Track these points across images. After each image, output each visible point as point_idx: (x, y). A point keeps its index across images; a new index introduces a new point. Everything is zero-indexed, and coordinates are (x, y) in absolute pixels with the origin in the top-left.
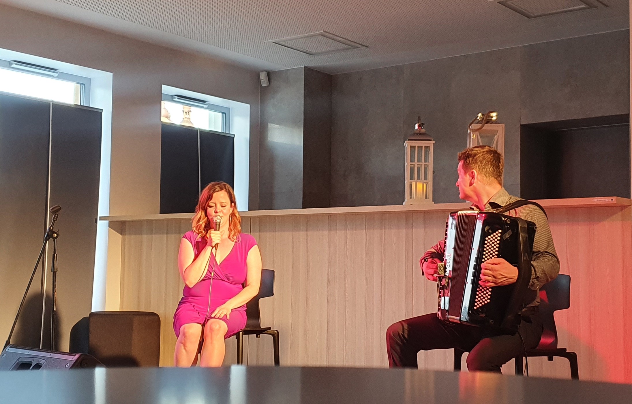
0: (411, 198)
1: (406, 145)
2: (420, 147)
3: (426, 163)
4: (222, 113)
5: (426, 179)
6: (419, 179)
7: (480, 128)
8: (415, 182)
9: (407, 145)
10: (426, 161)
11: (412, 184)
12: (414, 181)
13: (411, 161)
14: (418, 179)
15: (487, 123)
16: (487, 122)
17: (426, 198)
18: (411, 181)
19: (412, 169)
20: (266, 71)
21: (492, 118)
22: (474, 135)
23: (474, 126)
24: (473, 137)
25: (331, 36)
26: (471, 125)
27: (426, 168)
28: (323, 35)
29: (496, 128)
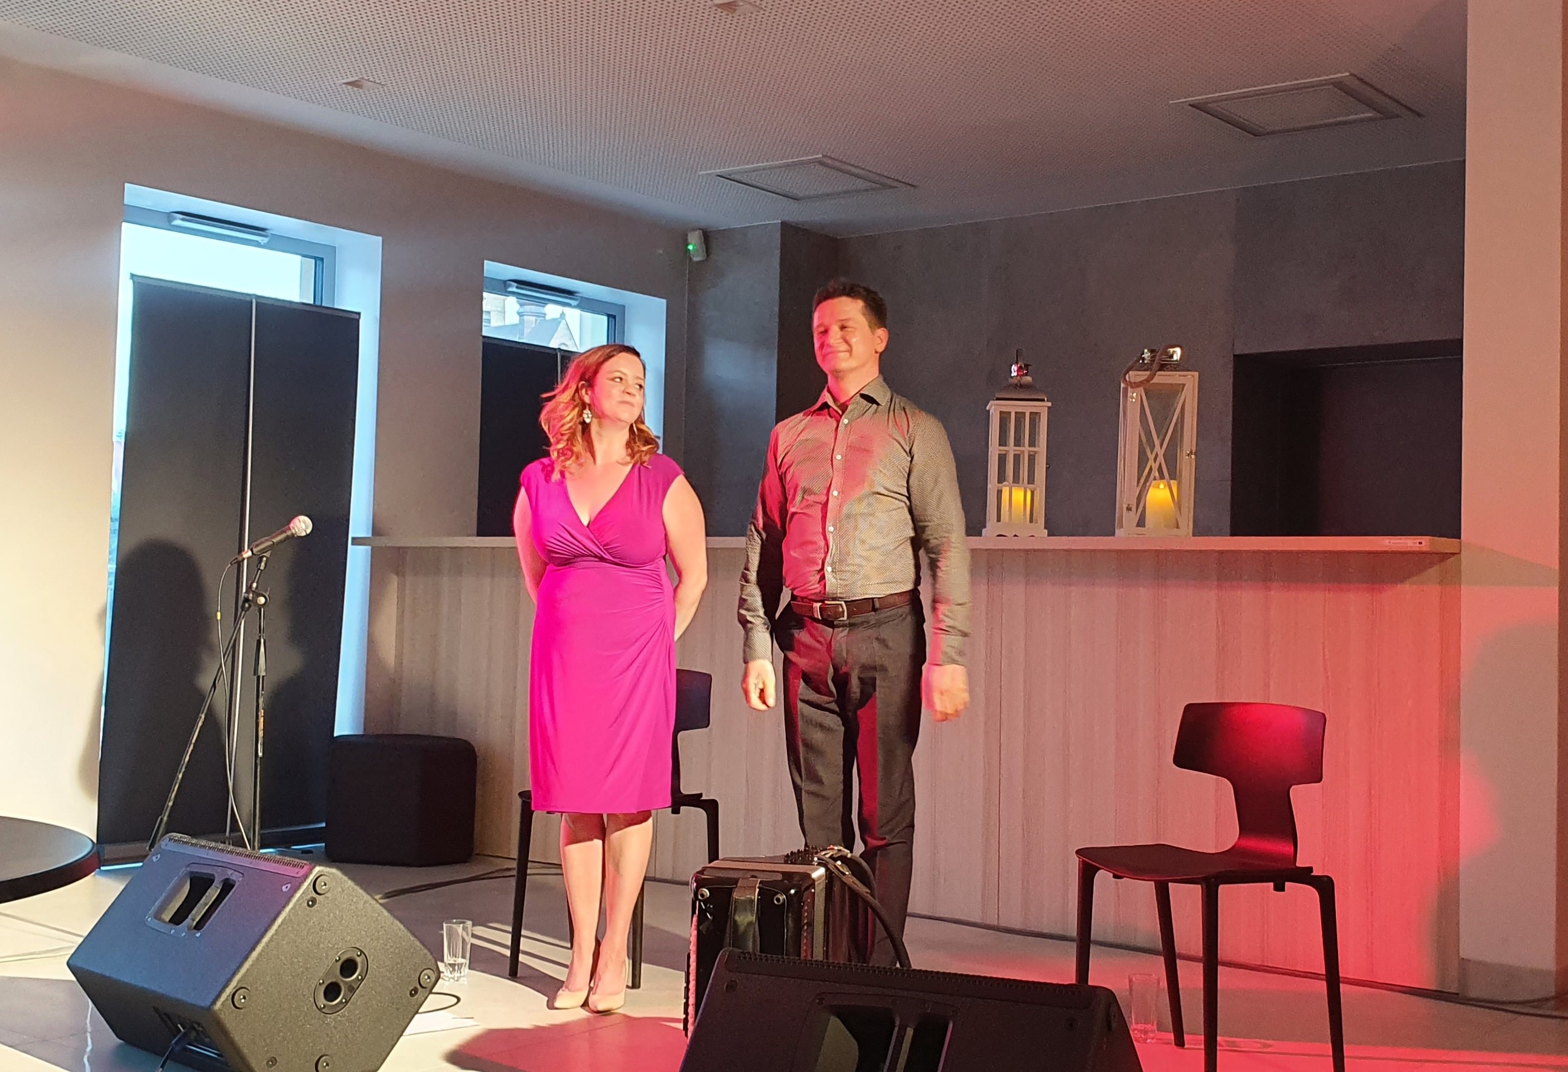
0: (999, 520)
1: (991, 407)
2: (1020, 416)
3: (1033, 449)
4: (609, 316)
5: (1031, 480)
6: (1016, 480)
7: (1148, 380)
8: (1008, 488)
9: (994, 408)
10: (1032, 443)
11: (1001, 491)
12: (1006, 486)
13: (1003, 442)
14: (1014, 482)
15: (1160, 370)
16: (1162, 368)
17: (1031, 521)
18: (1000, 485)
19: (1002, 459)
20: (700, 229)
21: (1172, 356)
22: (1134, 395)
23: (1134, 376)
24: (1132, 398)
25: (837, 164)
26: (1128, 372)
27: (1032, 458)
28: (821, 163)
29: (1181, 381)
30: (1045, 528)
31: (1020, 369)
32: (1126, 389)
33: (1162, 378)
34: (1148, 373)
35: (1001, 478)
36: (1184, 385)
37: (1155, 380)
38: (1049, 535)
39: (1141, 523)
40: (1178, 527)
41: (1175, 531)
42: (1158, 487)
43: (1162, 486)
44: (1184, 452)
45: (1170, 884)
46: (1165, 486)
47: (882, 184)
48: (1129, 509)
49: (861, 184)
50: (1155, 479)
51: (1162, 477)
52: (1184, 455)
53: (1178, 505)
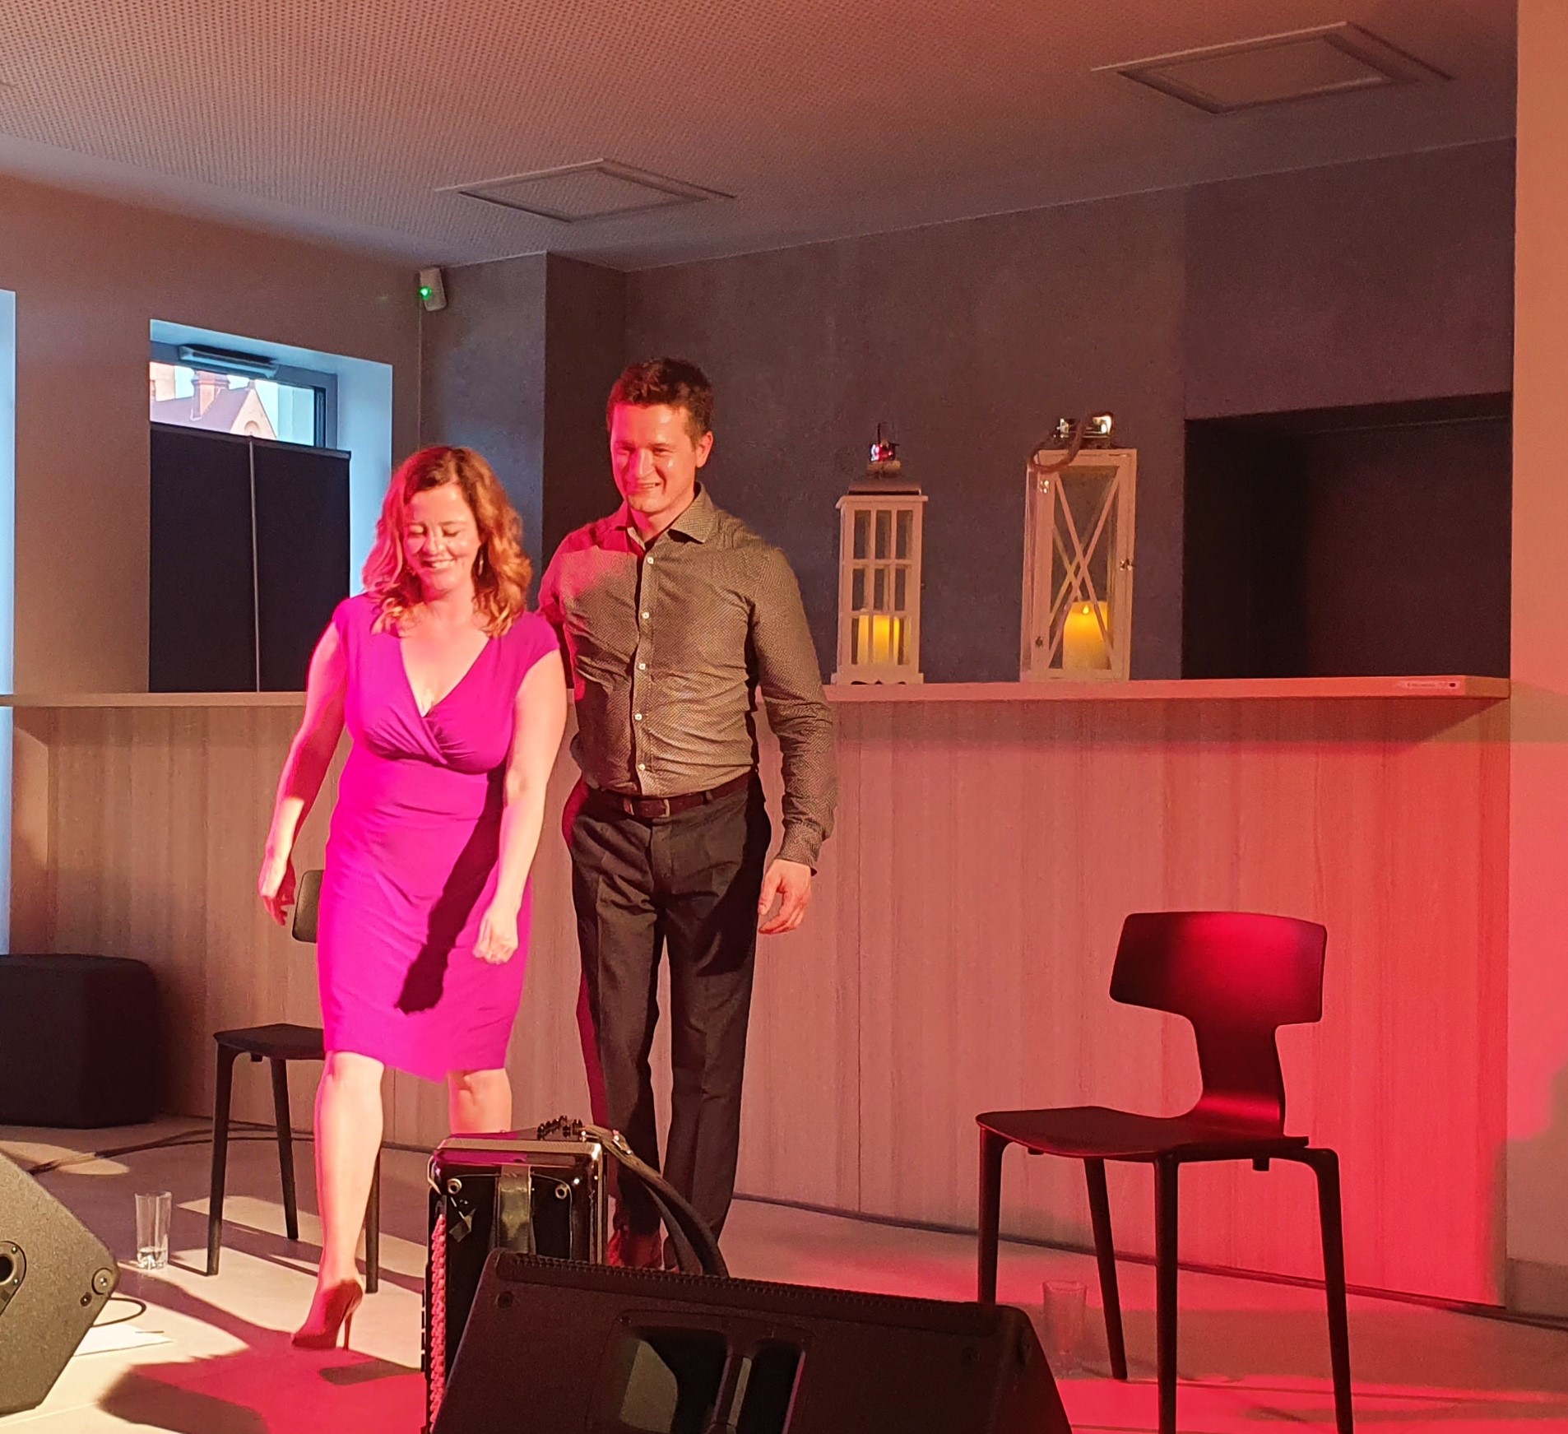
0: (854, 661)
1: (842, 505)
2: (883, 517)
3: (901, 561)
4: (316, 389)
5: (900, 604)
6: (879, 605)
7: (1064, 463)
8: (867, 617)
9: (847, 506)
10: (901, 553)
11: (858, 620)
12: (864, 614)
13: (860, 552)
14: (875, 608)
15: (1082, 447)
16: (1086, 444)
17: (900, 661)
18: (856, 612)
19: (859, 576)
20: (436, 266)
21: (1098, 428)
22: (1046, 484)
23: (1047, 457)
24: (1043, 487)
25: (624, 170)
26: (1035, 452)
27: (901, 574)
28: (601, 170)
29: (1113, 462)
30: (920, 671)
31: (883, 450)
32: (1033, 476)
33: (1087, 458)
34: (1065, 452)
35: (858, 604)
36: (1116, 468)
37: (1077, 462)
38: (926, 681)
39: (1057, 662)
40: (1109, 667)
41: (1103, 674)
42: (1081, 611)
43: (1086, 610)
44: (1118, 561)
45: (1105, 1161)
46: (1090, 610)
47: (685, 196)
48: (1039, 643)
49: (656, 196)
50: (1076, 600)
51: (1086, 597)
52: (1118, 565)
53: (1109, 635)
